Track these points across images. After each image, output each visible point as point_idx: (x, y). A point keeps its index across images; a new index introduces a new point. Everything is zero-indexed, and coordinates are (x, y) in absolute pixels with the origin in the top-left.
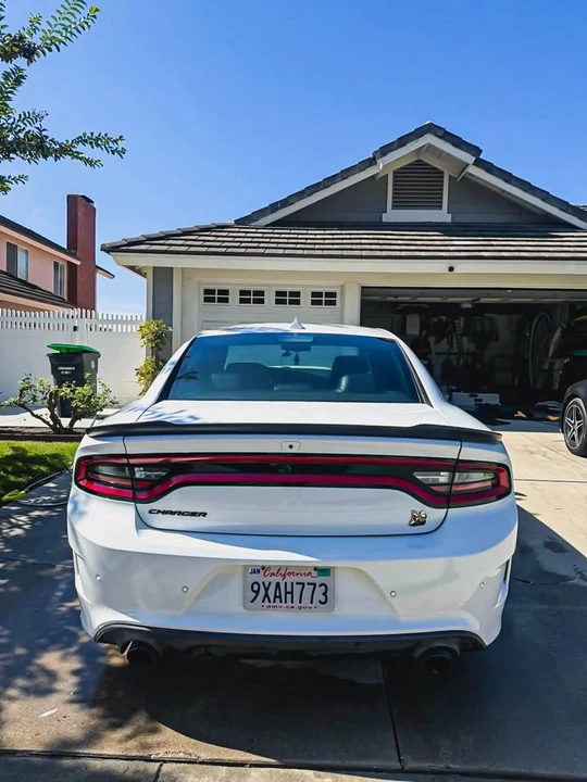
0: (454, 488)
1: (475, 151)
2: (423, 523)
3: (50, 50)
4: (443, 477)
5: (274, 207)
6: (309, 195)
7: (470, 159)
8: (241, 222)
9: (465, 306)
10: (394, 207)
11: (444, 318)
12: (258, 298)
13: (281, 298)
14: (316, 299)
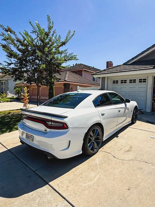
0: (52, 125)
4: (50, 123)
5: (133, 59)
8: (124, 64)
12: (125, 82)
13: (131, 81)
14: (140, 81)
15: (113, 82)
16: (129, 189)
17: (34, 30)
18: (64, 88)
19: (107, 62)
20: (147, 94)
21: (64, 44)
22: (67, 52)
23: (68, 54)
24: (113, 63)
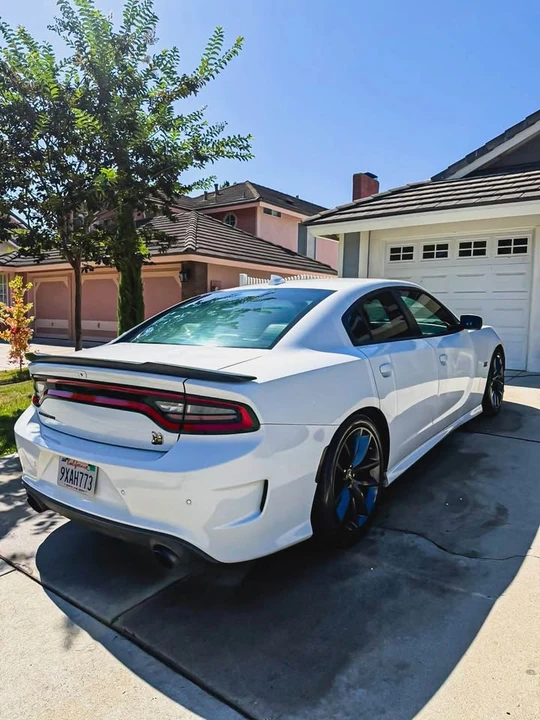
2: (161, 443)
3: (208, 79)
4: (179, 407)
5: (470, 158)
6: (509, 138)
8: (435, 179)
12: (442, 251)
13: (465, 250)
14: (504, 247)
15: (389, 254)
16: (529, 672)
17: (66, 20)
18: (183, 282)
19: (357, 178)
20: (530, 299)
21: (190, 87)
22: (200, 122)
23: (203, 132)
24: (378, 180)
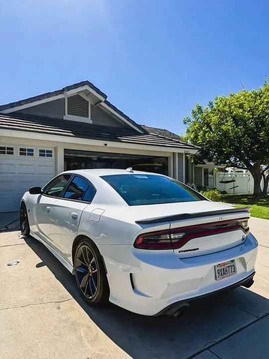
1: (105, 97)
2: (244, 239)
5: (12, 105)
6: (31, 102)
7: (103, 99)
9: (94, 159)
10: (68, 114)
11: (76, 163)
13: (23, 152)
14: (42, 153)
